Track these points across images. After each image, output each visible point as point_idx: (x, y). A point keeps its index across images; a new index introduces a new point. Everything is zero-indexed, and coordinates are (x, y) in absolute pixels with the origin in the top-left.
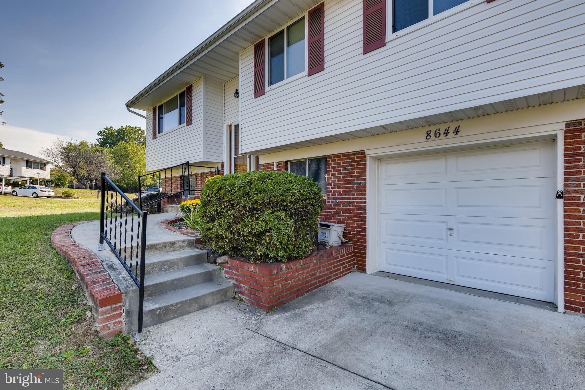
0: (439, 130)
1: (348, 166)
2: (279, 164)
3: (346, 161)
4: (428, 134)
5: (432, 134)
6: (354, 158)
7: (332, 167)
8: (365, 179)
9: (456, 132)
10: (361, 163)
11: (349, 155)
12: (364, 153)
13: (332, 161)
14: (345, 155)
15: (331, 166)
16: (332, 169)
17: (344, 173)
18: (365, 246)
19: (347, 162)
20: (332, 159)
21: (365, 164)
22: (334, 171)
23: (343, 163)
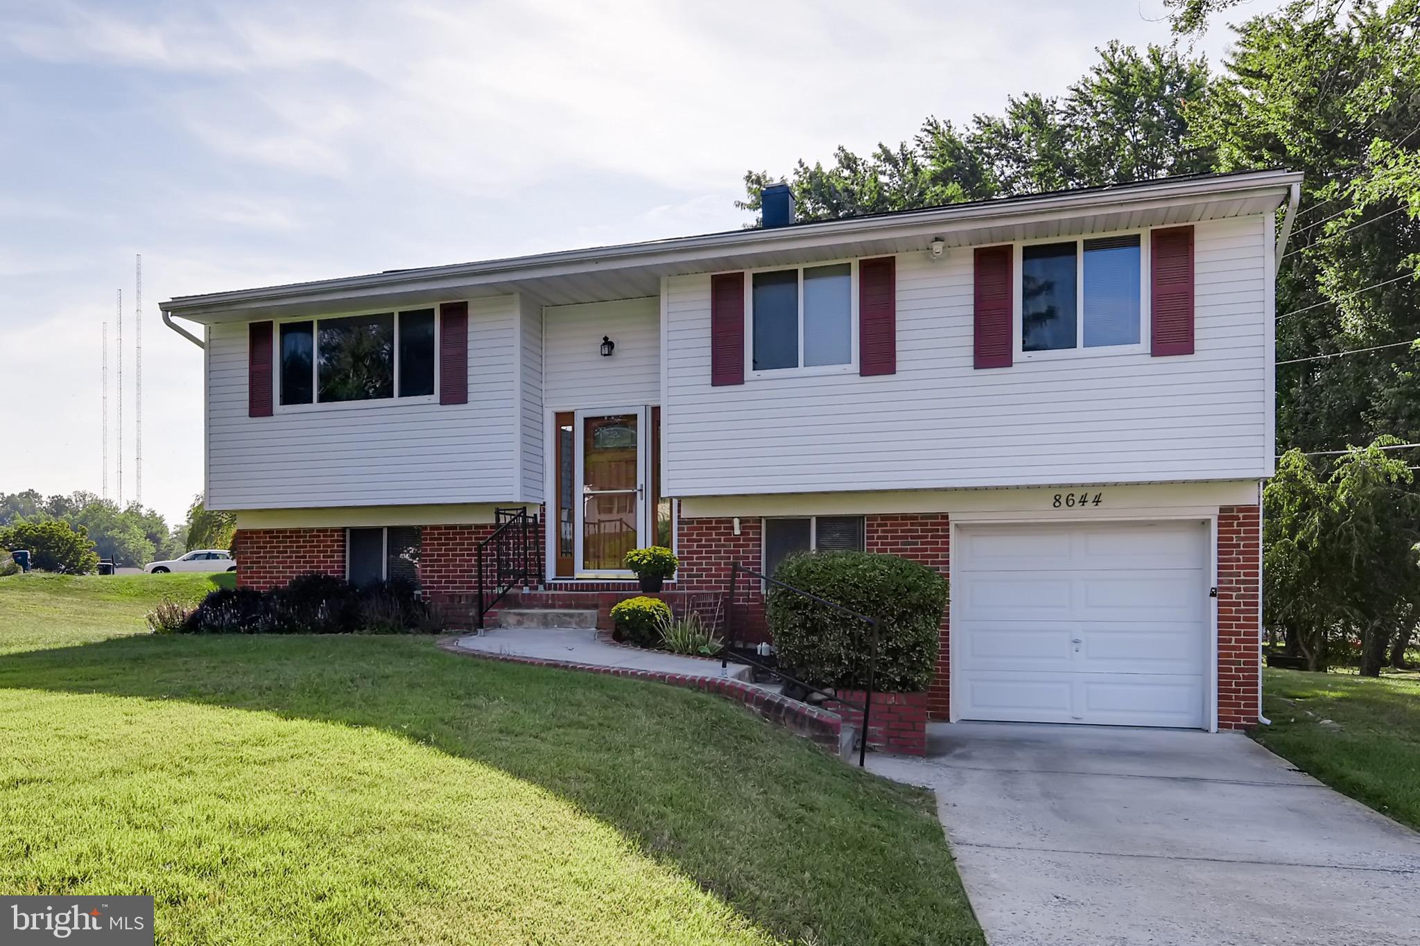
0: (1073, 495)
1: (912, 537)
2: (743, 521)
3: (909, 527)
4: (1057, 499)
5: (1063, 500)
6: (926, 524)
7: (879, 538)
8: (947, 562)
9: (1097, 501)
10: (940, 533)
11: (916, 518)
12: (945, 516)
13: (879, 525)
14: (905, 517)
15: (875, 535)
16: (879, 541)
17: (906, 550)
18: (948, 677)
19: (910, 531)
20: (879, 522)
21: (948, 537)
22: (882, 544)
23: (902, 531)
